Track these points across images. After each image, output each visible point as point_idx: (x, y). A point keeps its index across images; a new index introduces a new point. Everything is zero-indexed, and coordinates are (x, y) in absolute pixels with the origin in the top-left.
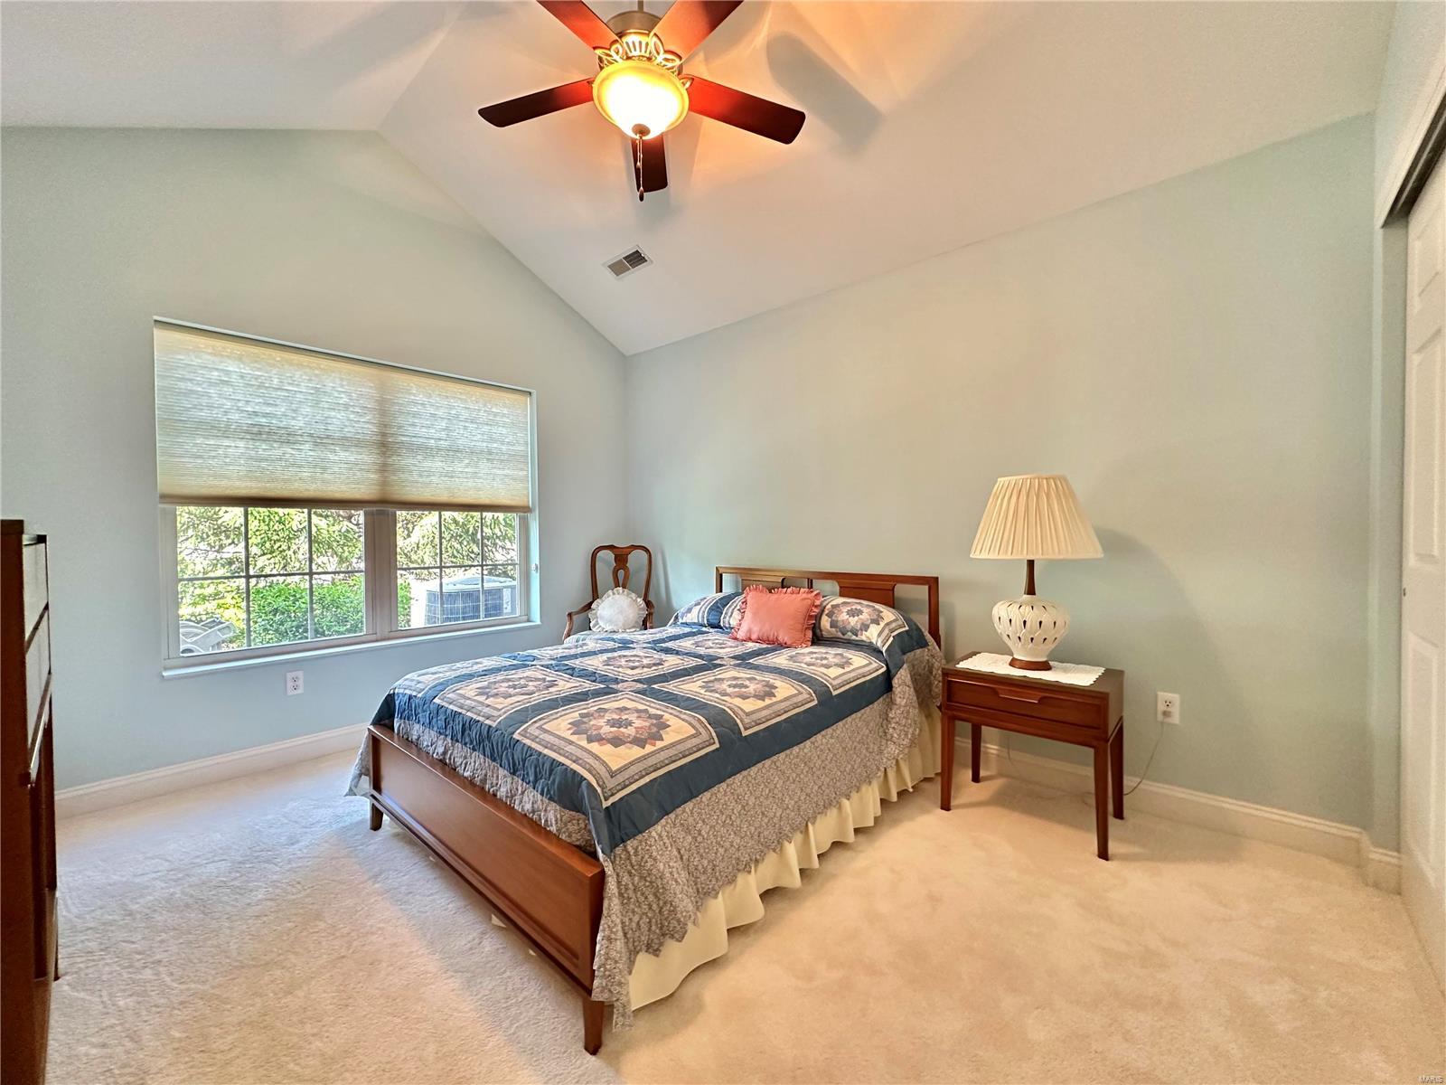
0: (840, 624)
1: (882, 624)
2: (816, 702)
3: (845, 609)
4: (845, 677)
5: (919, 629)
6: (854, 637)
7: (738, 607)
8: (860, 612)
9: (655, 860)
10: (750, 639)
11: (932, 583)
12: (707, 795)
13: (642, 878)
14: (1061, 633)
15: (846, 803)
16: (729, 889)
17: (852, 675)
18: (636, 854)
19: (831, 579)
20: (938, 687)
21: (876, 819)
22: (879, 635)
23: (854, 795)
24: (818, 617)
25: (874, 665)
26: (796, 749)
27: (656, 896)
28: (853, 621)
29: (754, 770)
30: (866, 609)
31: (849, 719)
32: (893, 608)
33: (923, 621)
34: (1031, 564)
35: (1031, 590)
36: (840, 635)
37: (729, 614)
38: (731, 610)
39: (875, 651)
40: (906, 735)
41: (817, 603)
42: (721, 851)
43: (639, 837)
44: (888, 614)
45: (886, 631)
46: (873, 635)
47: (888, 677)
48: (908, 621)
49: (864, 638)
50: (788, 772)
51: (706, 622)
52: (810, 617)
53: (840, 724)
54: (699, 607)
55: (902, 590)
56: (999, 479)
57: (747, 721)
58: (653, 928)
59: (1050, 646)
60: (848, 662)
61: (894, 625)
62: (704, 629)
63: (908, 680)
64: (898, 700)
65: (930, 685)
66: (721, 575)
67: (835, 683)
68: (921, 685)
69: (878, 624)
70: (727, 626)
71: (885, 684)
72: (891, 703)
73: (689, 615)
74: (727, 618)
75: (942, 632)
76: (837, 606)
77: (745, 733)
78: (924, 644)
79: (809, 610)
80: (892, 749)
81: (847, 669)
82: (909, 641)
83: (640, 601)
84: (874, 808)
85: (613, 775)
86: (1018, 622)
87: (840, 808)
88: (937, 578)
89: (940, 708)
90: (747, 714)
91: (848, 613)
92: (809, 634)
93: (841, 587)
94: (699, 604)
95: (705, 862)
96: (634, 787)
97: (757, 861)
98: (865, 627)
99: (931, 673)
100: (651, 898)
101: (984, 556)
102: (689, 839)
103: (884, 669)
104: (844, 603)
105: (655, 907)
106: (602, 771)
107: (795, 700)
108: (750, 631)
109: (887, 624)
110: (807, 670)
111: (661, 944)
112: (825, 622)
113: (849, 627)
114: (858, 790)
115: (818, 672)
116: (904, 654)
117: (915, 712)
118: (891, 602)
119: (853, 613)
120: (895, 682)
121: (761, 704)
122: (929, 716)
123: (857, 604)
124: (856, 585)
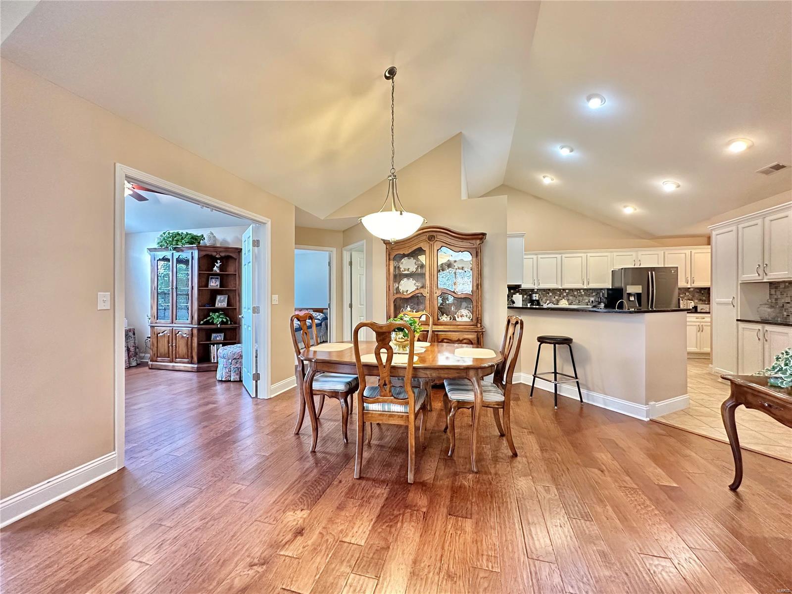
19: (312, 309)
30: (318, 314)
39: (319, 320)
41: (310, 313)
44: (321, 314)
46: (319, 317)
47: (321, 323)
48: (325, 315)
55: (324, 311)
63: (324, 323)
72: (322, 327)
76: (313, 313)
116: (324, 320)
118: (322, 313)
123: (316, 313)
124: (316, 310)
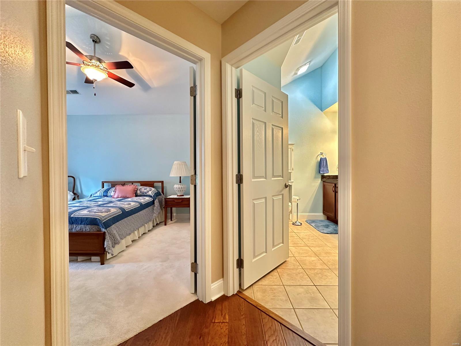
0: (142, 192)
1: (152, 191)
2: (139, 206)
3: (143, 189)
4: (145, 201)
5: (159, 192)
6: (146, 194)
7: (113, 191)
8: (147, 189)
9: (113, 231)
10: (118, 197)
11: (162, 182)
12: (120, 221)
13: (110, 235)
14: (185, 189)
15: (146, 225)
16: (125, 239)
17: (146, 201)
18: (109, 231)
19: (139, 183)
20: (164, 203)
21: (152, 228)
22: (151, 193)
23: (147, 224)
24: (137, 191)
25: (151, 199)
26: (136, 214)
27: (113, 237)
28: (145, 191)
29: (128, 217)
30: (148, 188)
31: (146, 209)
32: (154, 188)
33: (160, 191)
34: (180, 177)
35: (180, 182)
36: (142, 194)
37: (110, 192)
38: (111, 191)
39: (151, 196)
40: (158, 212)
41: (136, 187)
42: (124, 231)
43: (109, 228)
44: (153, 189)
45: (153, 192)
46: (150, 193)
47: (153, 201)
48: (157, 190)
49: (148, 194)
50: (135, 218)
51: (102, 195)
52: (135, 191)
53: (144, 210)
54: (100, 192)
55: (155, 184)
56: (175, 162)
57: (126, 208)
58: (113, 243)
59: (183, 192)
60: (145, 199)
61: (154, 191)
62: (102, 197)
63: (158, 201)
64: (156, 205)
65: (162, 203)
66: (104, 184)
67: (143, 202)
68: (160, 202)
69: (151, 191)
70: (110, 195)
71: (153, 203)
72: (155, 206)
73: (96, 194)
74: (110, 193)
75: (164, 192)
76: (141, 188)
77: (126, 211)
78: (160, 195)
79: (134, 189)
80: (155, 215)
81: (145, 200)
82: (158, 194)
83: (71, 193)
84: (151, 227)
85: (103, 217)
86: (178, 188)
87: (145, 226)
88: (163, 181)
89: (164, 208)
90: (126, 207)
91: (144, 189)
92: (135, 195)
93: (141, 184)
94: (99, 191)
95: (121, 233)
96: (107, 219)
97: (130, 234)
98: (148, 192)
99: (162, 200)
100: (112, 238)
101: (172, 176)
102: (118, 229)
103: (153, 200)
104: (143, 187)
105: (113, 240)
106: (101, 217)
107: (135, 205)
108: (118, 195)
109: (153, 191)
110: (137, 200)
111: (115, 246)
112: (138, 192)
113: (144, 192)
114: (148, 223)
115: (139, 200)
116: (157, 197)
117: (159, 207)
118: (153, 187)
119: (145, 189)
120: (155, 202)
121: (128, 206)
122: (162, 210)
123: (146, 187)
124: (145, 184)
